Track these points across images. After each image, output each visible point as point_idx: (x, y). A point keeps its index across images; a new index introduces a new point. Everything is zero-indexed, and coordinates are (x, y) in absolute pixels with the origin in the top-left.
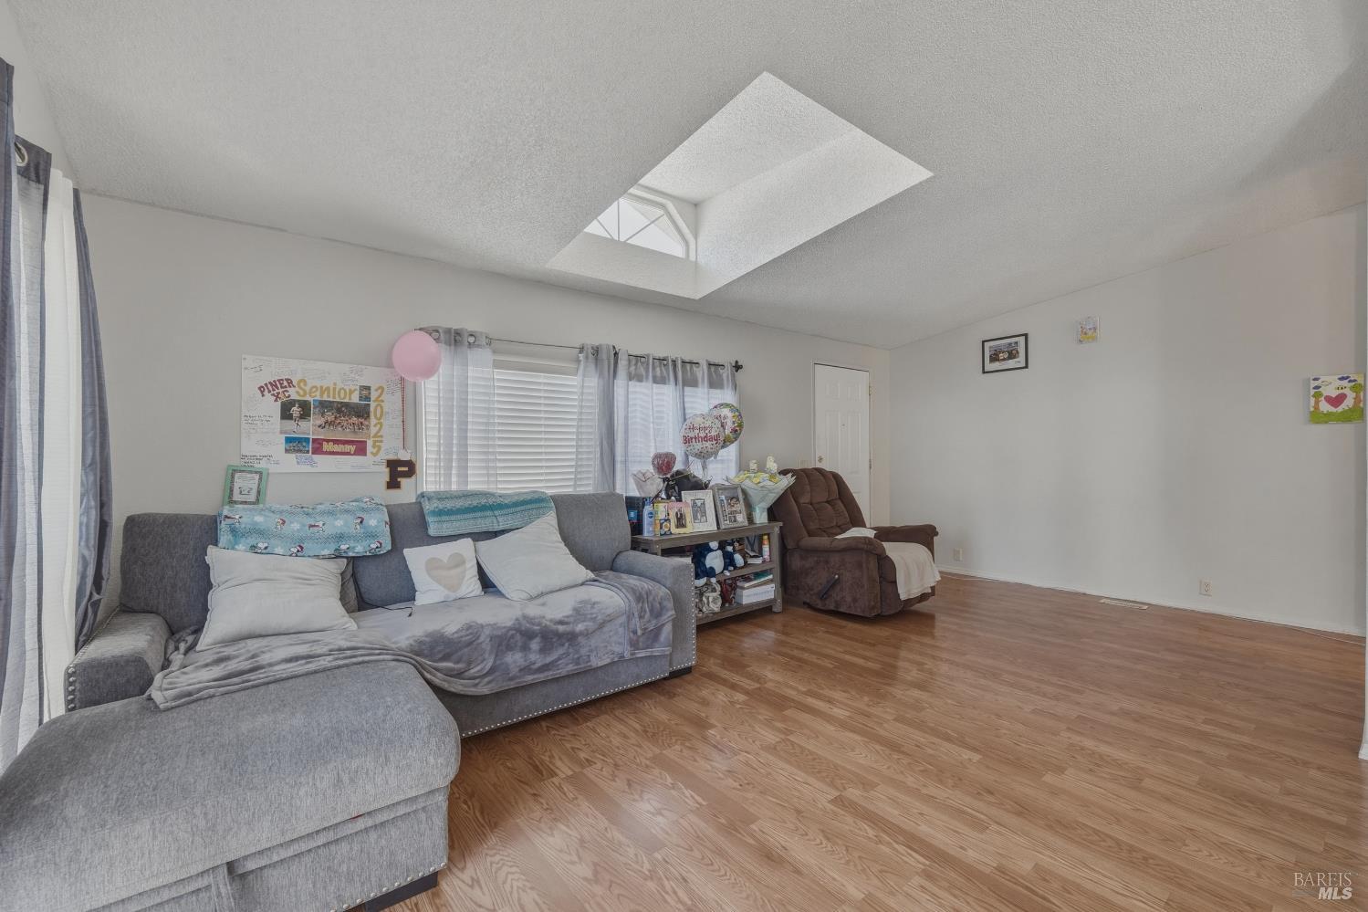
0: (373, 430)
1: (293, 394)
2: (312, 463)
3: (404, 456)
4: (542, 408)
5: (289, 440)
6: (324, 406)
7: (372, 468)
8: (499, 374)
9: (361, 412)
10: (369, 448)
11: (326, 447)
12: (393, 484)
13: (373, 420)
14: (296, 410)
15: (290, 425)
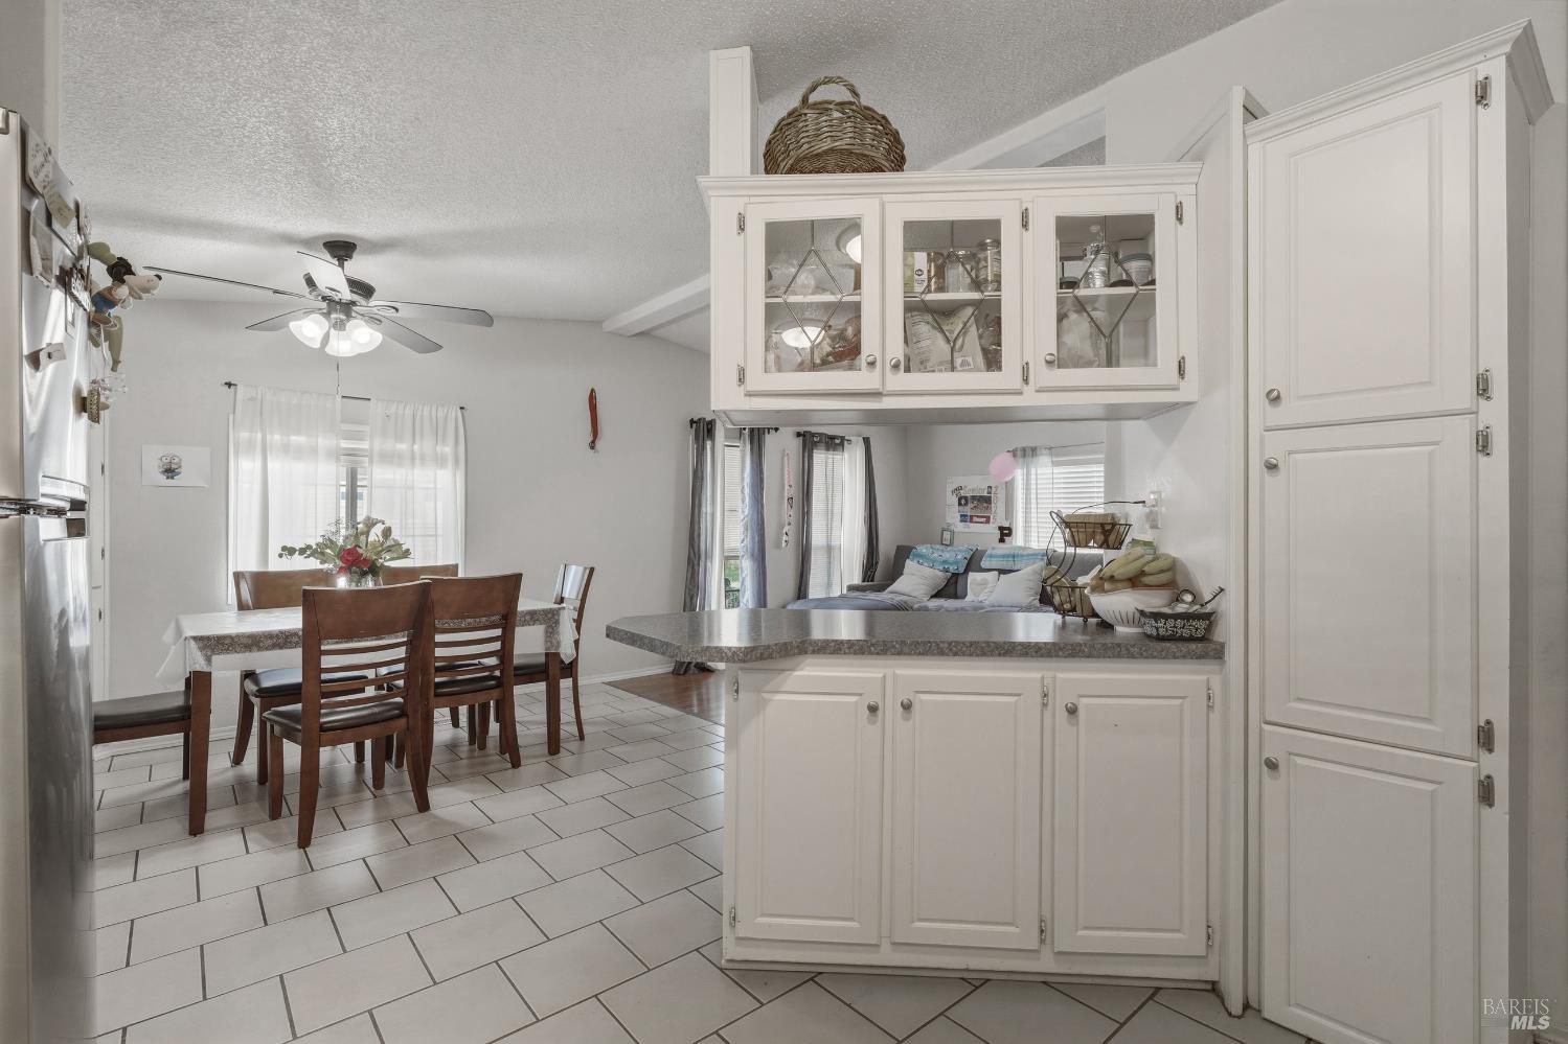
0: (993, 509)
1: (963, 493)
2: (969, 527)
3: (1006, 525)
4: (1096, 495)
5: (961, 516)
6: (973, 498)
7: (992, 530)
8: (1057, 470)
9: (986, 500)
10: (991, 520)
11: (975, 519)
12: (1002, 540)
13: (993, 505)
14: (963, 502)
15: (961, 508)
